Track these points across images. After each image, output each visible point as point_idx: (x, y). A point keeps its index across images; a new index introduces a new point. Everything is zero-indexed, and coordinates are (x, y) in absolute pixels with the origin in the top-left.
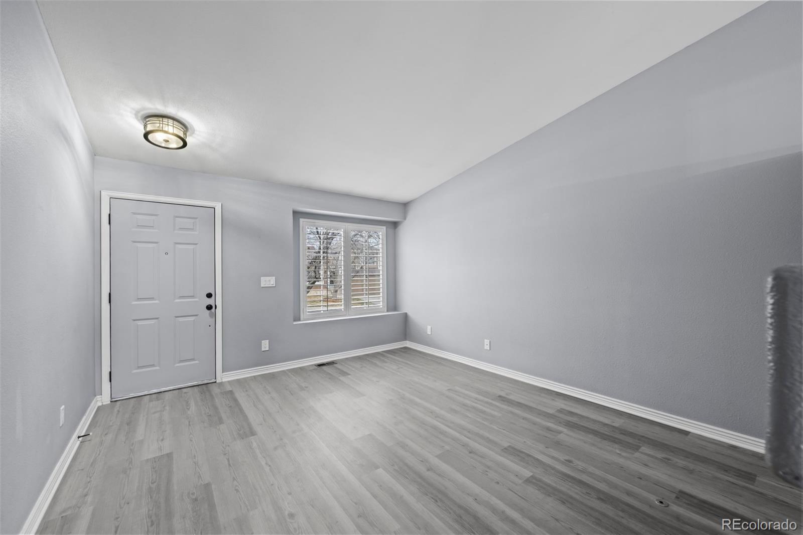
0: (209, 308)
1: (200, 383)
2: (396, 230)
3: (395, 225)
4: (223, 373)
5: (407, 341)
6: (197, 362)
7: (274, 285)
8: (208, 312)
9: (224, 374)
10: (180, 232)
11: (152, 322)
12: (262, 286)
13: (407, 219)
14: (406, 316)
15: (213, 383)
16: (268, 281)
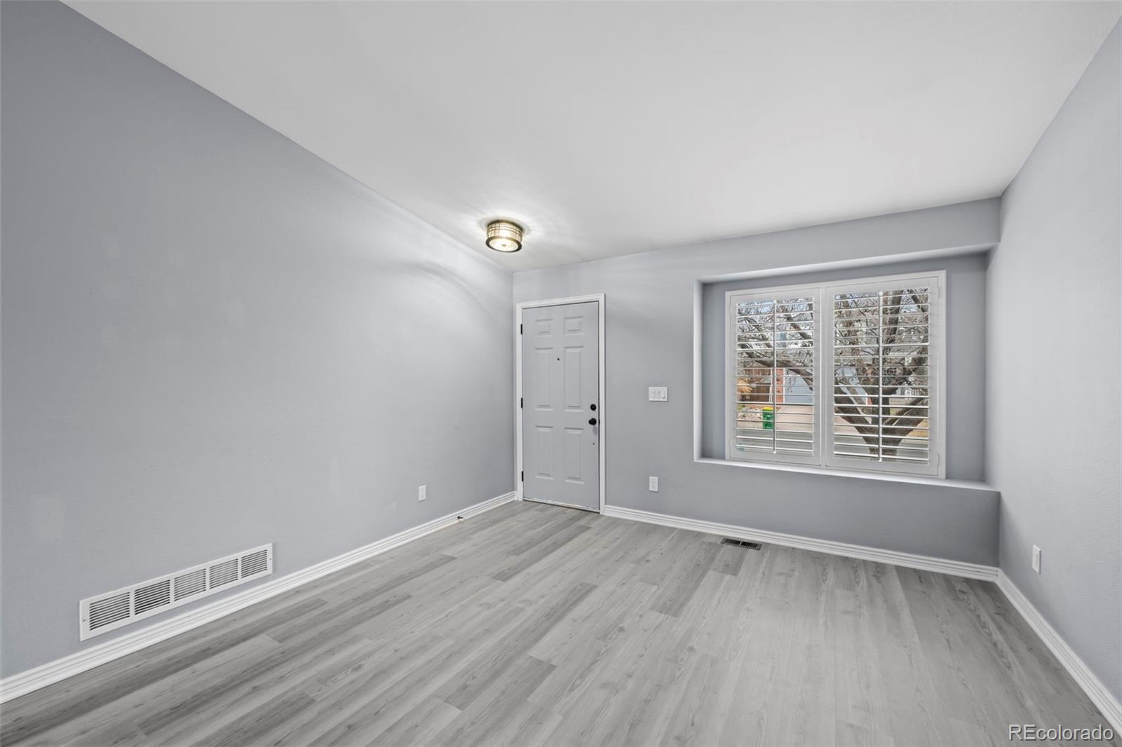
0: (593, 422)
1: (585, 508)
2: (987, 272)
3: (982, 259)
4: (606, 504)
5: (998, 569)
6: (582, 483)
7: (666, 400)
8: (591, 426)
9: (607, 506)
10: (570, 335)
11: (547, 430)
12: (651, 399)
13: (1002, 240)
14: (998, 497)
15: (595, 512)
16: (658, 393)
